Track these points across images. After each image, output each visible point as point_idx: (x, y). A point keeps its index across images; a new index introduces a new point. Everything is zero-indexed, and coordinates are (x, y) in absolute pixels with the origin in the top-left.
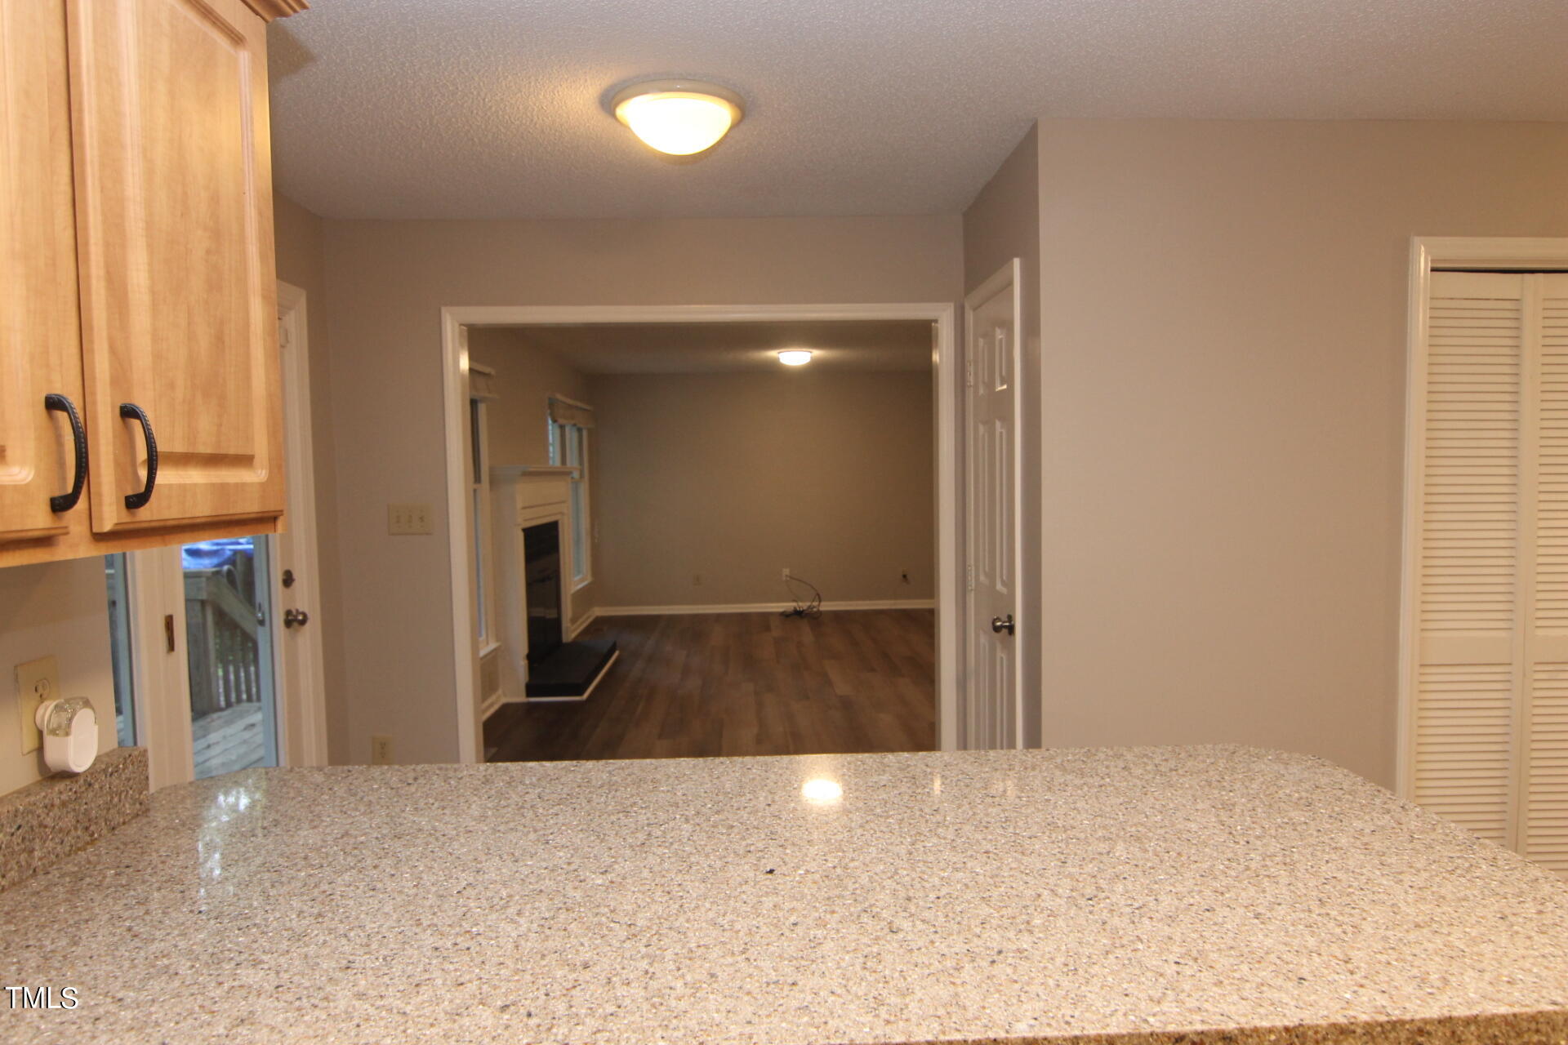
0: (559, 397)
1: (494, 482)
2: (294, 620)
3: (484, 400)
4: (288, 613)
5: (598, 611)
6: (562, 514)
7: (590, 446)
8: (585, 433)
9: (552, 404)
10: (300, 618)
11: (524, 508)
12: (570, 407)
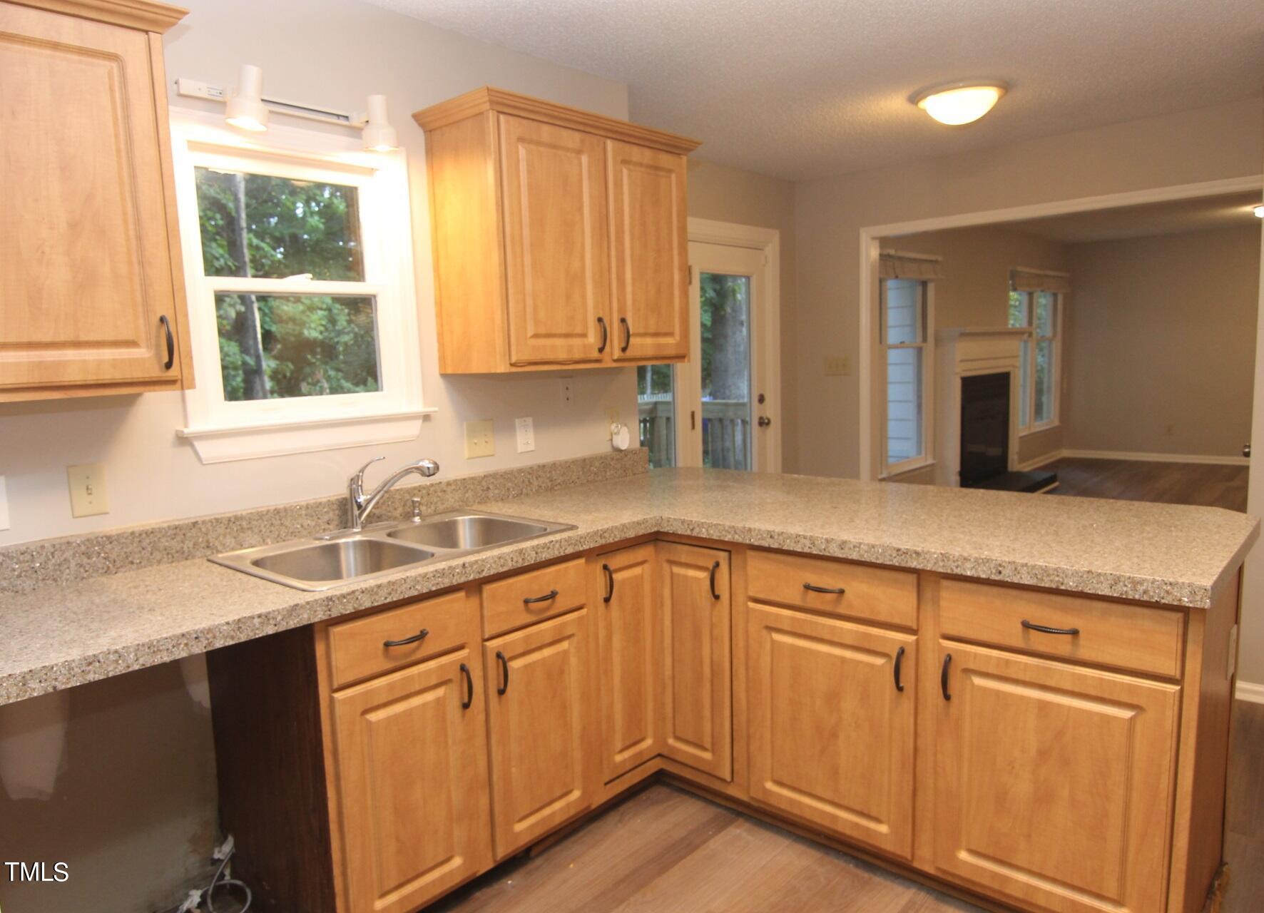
0: (1020, 269)
1: (938, 341)
2: (763, 423)
3: (931, 280)
4: (761, 418)
5: (1066, 453)
6: (1014, 367)
7: (1065, 309)
8: (1060, 298)
9: (1013, 275)
10: (766, 421)
11: (962, 361)
12: (1038, 276)
